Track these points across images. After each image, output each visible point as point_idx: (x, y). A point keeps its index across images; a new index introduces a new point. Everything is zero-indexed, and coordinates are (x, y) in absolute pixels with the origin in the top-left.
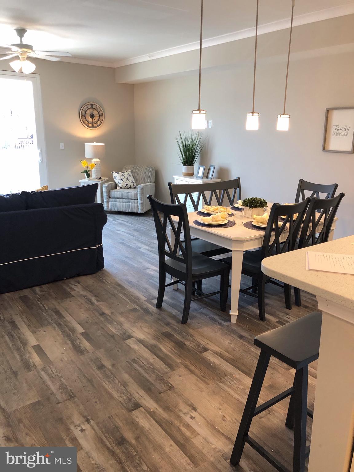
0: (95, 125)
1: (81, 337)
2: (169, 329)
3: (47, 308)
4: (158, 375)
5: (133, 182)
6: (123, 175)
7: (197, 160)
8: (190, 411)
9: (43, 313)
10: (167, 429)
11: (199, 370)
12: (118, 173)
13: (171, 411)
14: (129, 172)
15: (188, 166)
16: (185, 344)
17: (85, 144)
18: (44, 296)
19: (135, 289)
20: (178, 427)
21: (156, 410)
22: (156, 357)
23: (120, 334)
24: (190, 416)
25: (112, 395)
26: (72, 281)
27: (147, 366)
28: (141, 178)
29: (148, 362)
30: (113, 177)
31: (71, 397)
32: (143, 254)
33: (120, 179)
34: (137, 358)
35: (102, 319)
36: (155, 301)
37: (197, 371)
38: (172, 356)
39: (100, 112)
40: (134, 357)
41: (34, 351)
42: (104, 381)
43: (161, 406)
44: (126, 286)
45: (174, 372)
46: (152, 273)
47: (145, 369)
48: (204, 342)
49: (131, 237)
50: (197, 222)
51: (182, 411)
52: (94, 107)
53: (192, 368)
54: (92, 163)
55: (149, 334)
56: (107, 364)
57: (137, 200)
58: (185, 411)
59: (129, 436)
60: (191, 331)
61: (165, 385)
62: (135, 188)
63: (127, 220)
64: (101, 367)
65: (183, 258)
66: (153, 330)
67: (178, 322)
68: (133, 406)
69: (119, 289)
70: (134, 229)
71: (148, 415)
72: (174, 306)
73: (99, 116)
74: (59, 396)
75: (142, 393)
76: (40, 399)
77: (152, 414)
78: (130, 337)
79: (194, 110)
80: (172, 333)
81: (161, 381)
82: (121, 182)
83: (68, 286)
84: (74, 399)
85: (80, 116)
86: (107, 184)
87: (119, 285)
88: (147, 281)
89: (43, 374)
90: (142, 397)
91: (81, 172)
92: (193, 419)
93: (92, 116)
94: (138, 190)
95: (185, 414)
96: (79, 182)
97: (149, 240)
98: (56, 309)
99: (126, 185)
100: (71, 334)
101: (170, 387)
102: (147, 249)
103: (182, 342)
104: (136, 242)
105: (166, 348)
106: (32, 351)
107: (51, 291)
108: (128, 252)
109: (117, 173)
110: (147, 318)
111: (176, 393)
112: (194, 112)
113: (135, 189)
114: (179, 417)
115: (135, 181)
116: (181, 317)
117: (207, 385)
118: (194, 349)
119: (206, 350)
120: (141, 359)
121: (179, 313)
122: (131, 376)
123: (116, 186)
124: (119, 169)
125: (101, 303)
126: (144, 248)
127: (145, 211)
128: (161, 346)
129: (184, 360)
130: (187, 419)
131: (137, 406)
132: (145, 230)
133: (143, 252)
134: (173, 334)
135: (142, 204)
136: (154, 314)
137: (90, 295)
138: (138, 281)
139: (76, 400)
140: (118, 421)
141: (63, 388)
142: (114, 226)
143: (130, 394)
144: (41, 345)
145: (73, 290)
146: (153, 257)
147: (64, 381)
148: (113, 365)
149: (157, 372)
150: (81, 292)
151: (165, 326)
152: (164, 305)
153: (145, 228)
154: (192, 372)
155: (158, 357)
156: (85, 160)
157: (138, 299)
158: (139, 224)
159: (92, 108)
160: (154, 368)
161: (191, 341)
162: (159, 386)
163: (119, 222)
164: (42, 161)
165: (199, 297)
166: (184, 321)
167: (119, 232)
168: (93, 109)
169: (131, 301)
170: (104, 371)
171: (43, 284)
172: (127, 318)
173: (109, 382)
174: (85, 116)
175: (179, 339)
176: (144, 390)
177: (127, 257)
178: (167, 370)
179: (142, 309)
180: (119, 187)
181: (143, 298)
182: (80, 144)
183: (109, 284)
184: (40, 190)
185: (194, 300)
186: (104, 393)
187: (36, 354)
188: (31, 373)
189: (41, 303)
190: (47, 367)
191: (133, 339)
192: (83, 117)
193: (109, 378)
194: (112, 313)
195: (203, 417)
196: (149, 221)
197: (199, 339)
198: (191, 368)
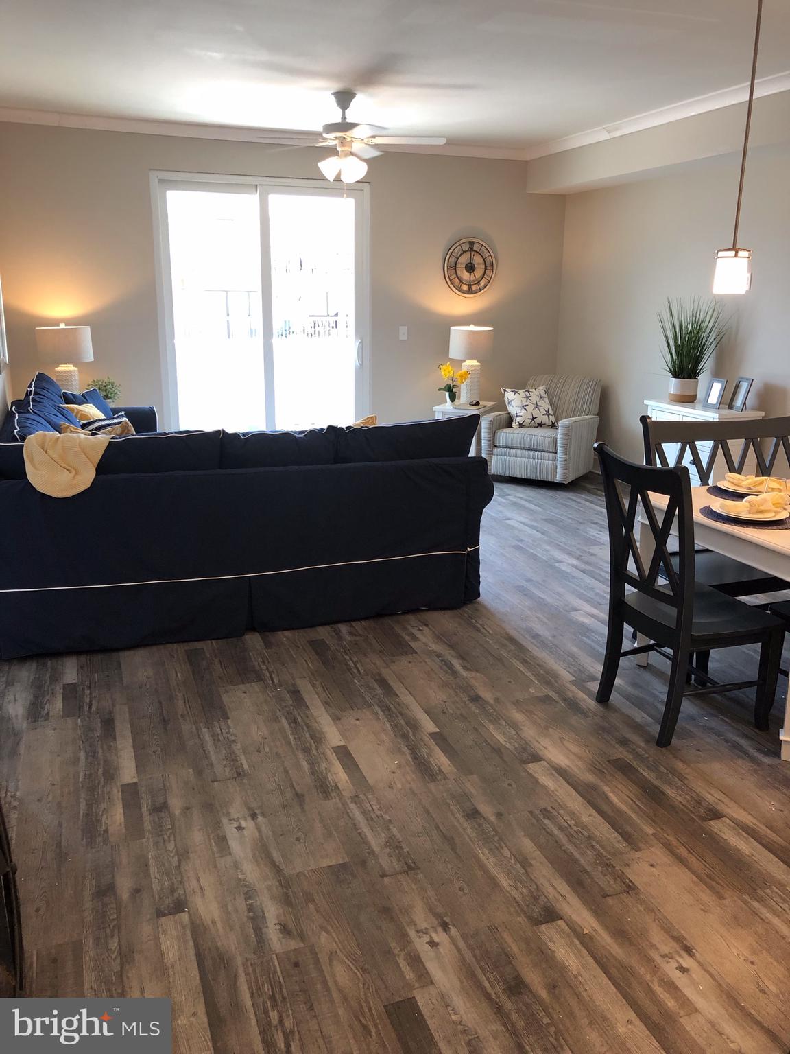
0: (474, 288)
1: (432, 743)
2: (625, 753)
3: (362, 671)
4: (599, 855)
5: (547, 413)
6: (527, 397)
7: (707, 364)
8: (678, 953)
9: (355, 681)
10: (621, 983)
11: (699, 860)
12: (517, 392)
13: (631, 943)
14: (541, 390)
15: (684, 378)
16: (664, 794)
17: (452, 328)
18: (356, 644)
19: (548, 652)
20: (647, 983)
21: (594, 933)
22: (594, 811)
23: (516, 748)
24: (676, 965)
25: (494, 879)
26: (411, 618)
27: (576, 829)
28: (566, 406)
29: (577, 821)
30: (504, 401)
31: (410, 868)
32: (564, 576)
33: (520, 404)
34: (553, 808)
35: (474, 708)
36: (595, 687)
37: (693, 861)
38: (633, 816)
39: (488, 259)
40: (544, 803)
41: (336, 758)
42: (480, 847)
43: (606, 928)
44: (527, 643)
45: (638, 854)
46: (587, 621)
47: (570, 836)
48: (712, 797)
49: (540, 535)
50: (708, 512)
51: (657, 949)
52: (476, 247)
53: (683, 851)
54: (463, 371)
55: (580, 758)
56: (487, 810)
57: (556, 453)
58: (665, 949)
59: (534, 978)
60: (680, 765)
61: (615, 880)
62: (553, 426)
63: (529, 497)
64: (473, 814)
65: (672, 594)
66: (589, 751)
67: (647, 742)
68: (543, 913)
69: (513, 648)
70: (544, 518)
71: (576, 942)
72: (639, 703)
73: (486, 268)
74: (386, 861)
75: (563, 887)
76: (347, 860)
77: (587, 942)
78: (536, 758)
79: (721, 250)
80: (635, 764)
81: (607, 869)
82: (521, 412)
83: (405, 629)
84: (416, 874)
85: (446, 268)
86: (490, 417)
87: (512, 640)
88: (575, 638)
89: (354, 808)
90: (564, 897)
91: (439, 390)
92: (683, 973)
93: (470, 268)
94: (560, 430)
95: (664, 956)
96: (434, 410)
97: (579, 546)
98: (379, 674)
99: (533, 419)
100: (411, 733)
101: (629, 886)
102: (574, 566)
103: (656, 787)
104: (548, 548)
105: (619, 796)
106: (333, 757)
107: (370, 636)
108: (531, 568)
109: (515, 392)
110: (575, 720)
111: (642, 902)
112: (721, 254)
113: (552, 429)
114: (649, 960)
115: (553, 410)
116: (656, 729)
117: (718, 900)
118: (687, 808)
119: (716, 815)
120: (562, 812)
121: (653, 721)
122: (539, 847)
123: (509, 422)
124: (519, 385)
125: (473, 674)
126: (568, 563)
127: (571, 478)
128: (606, 789)
129: (662, 829)
130: (670, 969)
131: (551, 915)
132: (570, 521)
133: (564, 571)
134: (636, 766)
135: (566, 462)
136: (590, 714)
137: (450, 653)
138: (554, 636)
139: (420, 876)
140: (509, 939)
141: (393, 845)
142: (500, 508)
143: (536, 884)
144: (351, 749)
145: (415, 638)
146: (589, 584)
147: (395, 831)
148: (499, 815)
149: (597, 846)
150: (431, 645)
151: (617, 746)
152: (614, 697)
153: (570, 518)
154: (680, 860)
155: (600, 812)
156: (448, 364)
157: (556, 676)
158: (556, 508)
159: (471, 250)
160: (590, 837)
161: (679, 788)
162: (604, 881)
163: (511, 501)
164: (362, 365)
165: (701, 689)
166: (664, 740)
167: (511, 522)
168: (473, 253)
169: (538, 679)
170: (480, 825)
171: (354, 620)
172: (529, 713)
173: (490, 850)
174: (455, 268)
175: (652, 780)
176: (569, 882)
177: (529, 580)
178: (622, 846)
179: (565, 700)
180: (517, 424)
181: (566, 676)
182: (440, 328)
183: (490, 633)
184: (362, 425)
185: (689, 695)
186: (479, 873)
187: (339, 763)
188: (330, 803)
189: (351, 659)
190: (361, 796)
191: (543, 763)
192: (451, 270)
193: (491, 842)
194: (497, 700)
195: (711, 975)
196: (579, 503)
197: (699, 787)
198: (678, 851)
